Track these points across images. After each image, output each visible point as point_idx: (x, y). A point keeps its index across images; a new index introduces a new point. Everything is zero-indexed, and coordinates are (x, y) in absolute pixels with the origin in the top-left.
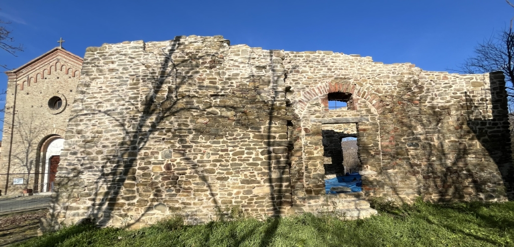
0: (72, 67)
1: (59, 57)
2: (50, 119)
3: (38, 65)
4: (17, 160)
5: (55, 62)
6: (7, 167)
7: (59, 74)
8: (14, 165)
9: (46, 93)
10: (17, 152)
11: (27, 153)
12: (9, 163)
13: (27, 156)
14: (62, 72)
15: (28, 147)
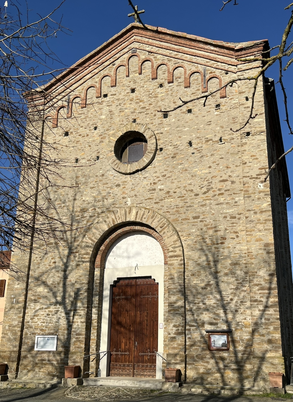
0: (166, 62)
1: (136, 45)
2: (118, 185)
3: (90, 69)
4: (42, 290)
5: (126, 56)
6: (21, 305)
7: (135, 82)
8: (35, 301)
9: (106, 127)
10: (42, 268)
11: (65, 271)
12: (26, 296)
13: (65, 277)
14: (141, 76)
15: (68, 257)
